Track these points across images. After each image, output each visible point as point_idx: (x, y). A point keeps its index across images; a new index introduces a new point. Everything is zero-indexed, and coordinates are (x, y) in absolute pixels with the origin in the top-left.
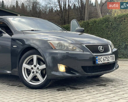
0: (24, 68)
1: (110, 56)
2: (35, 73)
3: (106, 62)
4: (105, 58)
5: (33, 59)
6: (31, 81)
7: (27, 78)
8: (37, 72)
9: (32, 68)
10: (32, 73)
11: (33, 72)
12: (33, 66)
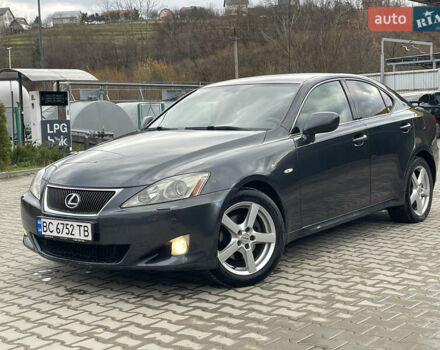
3: (64, 235)
4: (60, 227)
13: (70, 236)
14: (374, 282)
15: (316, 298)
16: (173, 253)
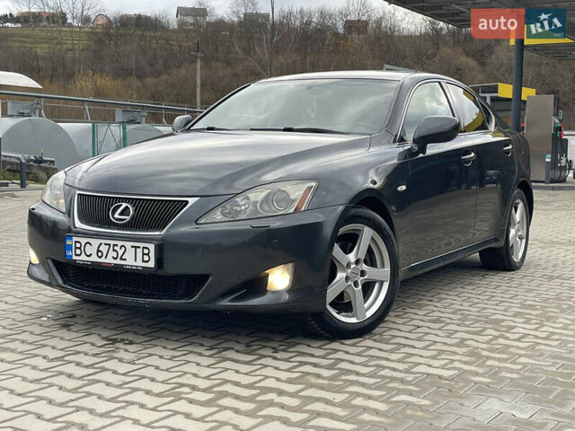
3: (110, 260)
4: (104, 249)
13: (118, 262)
14: (517, 336)
15: (455, 353)
16: (268, 288)
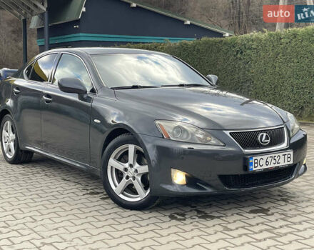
0: (112, 167)
1: (281, 154)
2: (131, 179)
3: (272, 166)
4: (269, 160)
5: (128, 151)
6: (123, 194)
7: (116, 186)
8: (134, 178)
9: (126, 169)
10: (124, 178)
11: (127, 177)
12: (127, 165)
13: (276, 165)
